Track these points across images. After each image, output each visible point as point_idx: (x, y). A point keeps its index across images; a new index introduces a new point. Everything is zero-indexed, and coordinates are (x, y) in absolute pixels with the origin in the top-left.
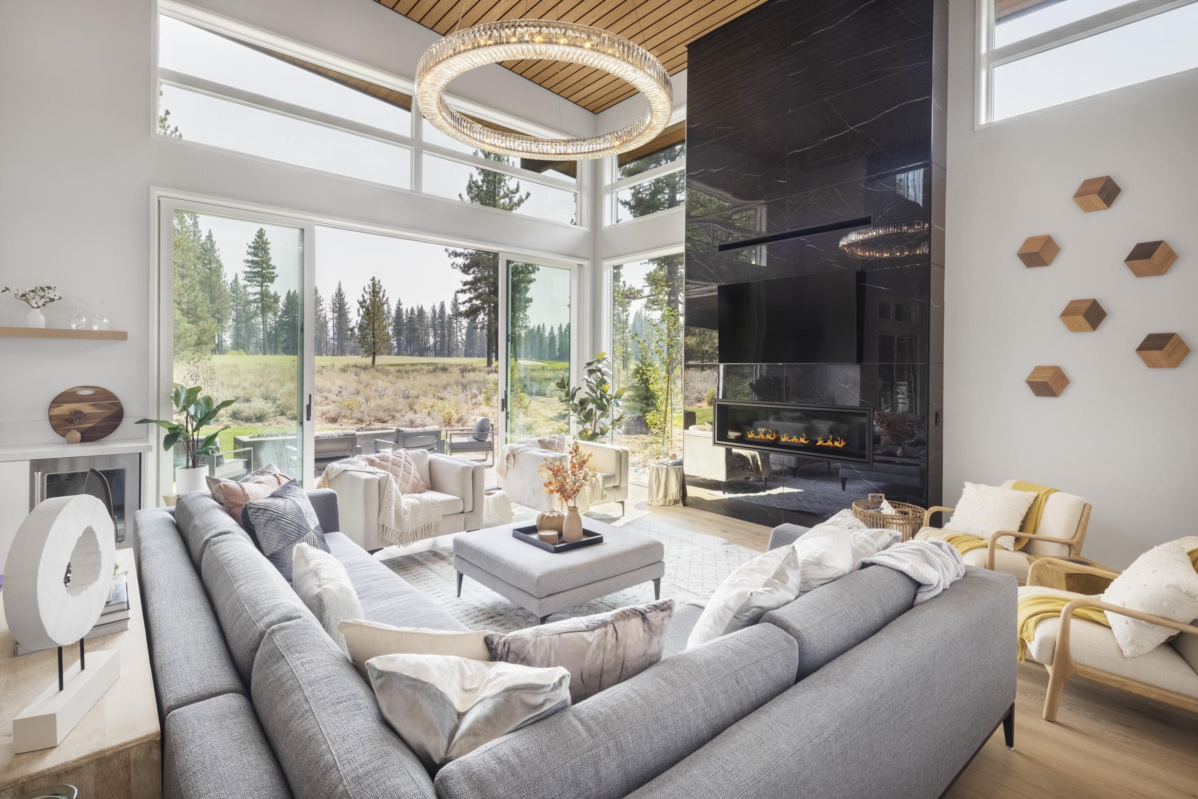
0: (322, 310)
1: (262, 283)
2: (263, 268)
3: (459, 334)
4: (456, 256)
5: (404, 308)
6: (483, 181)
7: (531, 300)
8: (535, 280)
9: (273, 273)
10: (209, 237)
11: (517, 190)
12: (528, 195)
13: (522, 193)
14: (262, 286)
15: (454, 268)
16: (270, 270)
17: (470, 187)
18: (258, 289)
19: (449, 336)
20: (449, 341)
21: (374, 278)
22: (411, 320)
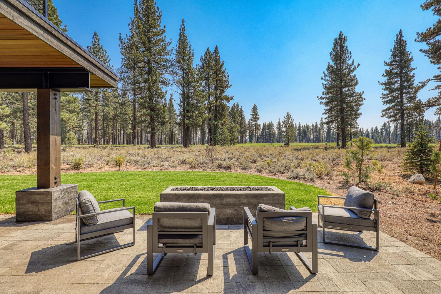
0: (274, 129)
1: (255, 121)
2: (256, 116)
3: (323, 134)
4: (322, 99)
5: (301, 125)
6: (334, 64)
7: (361, 114)
8: (363, 104)
9: (258, 117)
10: (241, 109)
11: (353, 64)
12: (359, 65)
13: (356, 64)
14: (255, 122)
15: (321, 104)
17: (329, 68)
18: (254, 123)
19: (319, 135)
20: (319, 137)
21: (288, 113)
22: (304, 130)
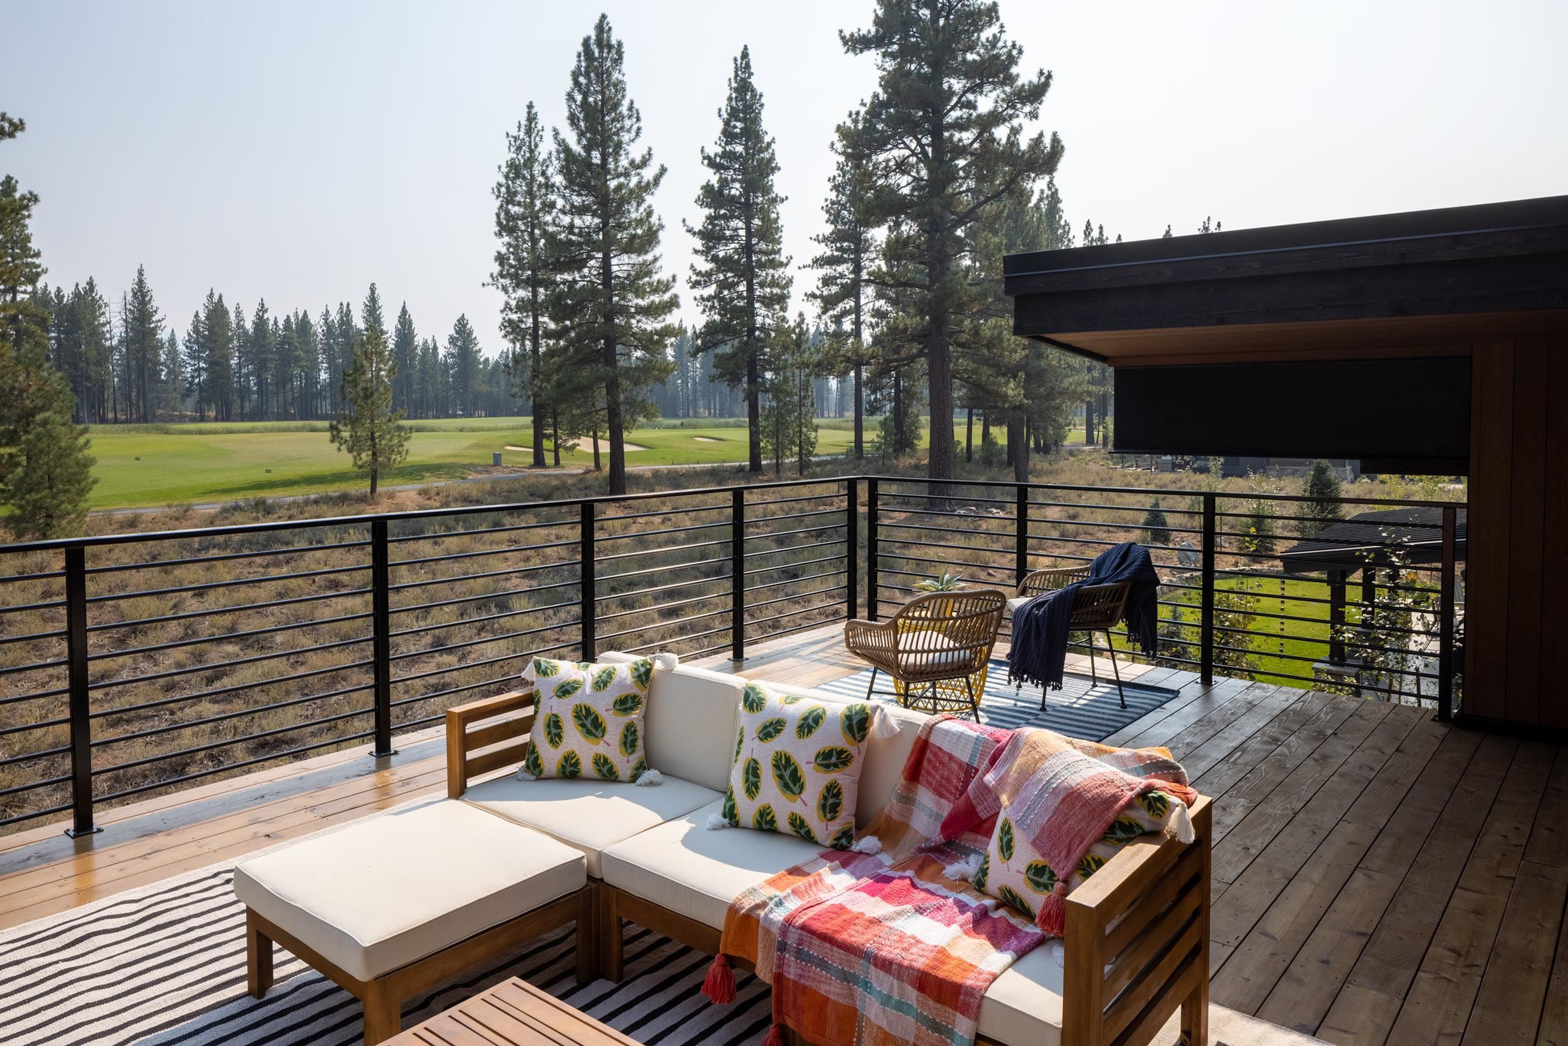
0: (104, 325)
9: (38, 266)
16: (30, 260)
